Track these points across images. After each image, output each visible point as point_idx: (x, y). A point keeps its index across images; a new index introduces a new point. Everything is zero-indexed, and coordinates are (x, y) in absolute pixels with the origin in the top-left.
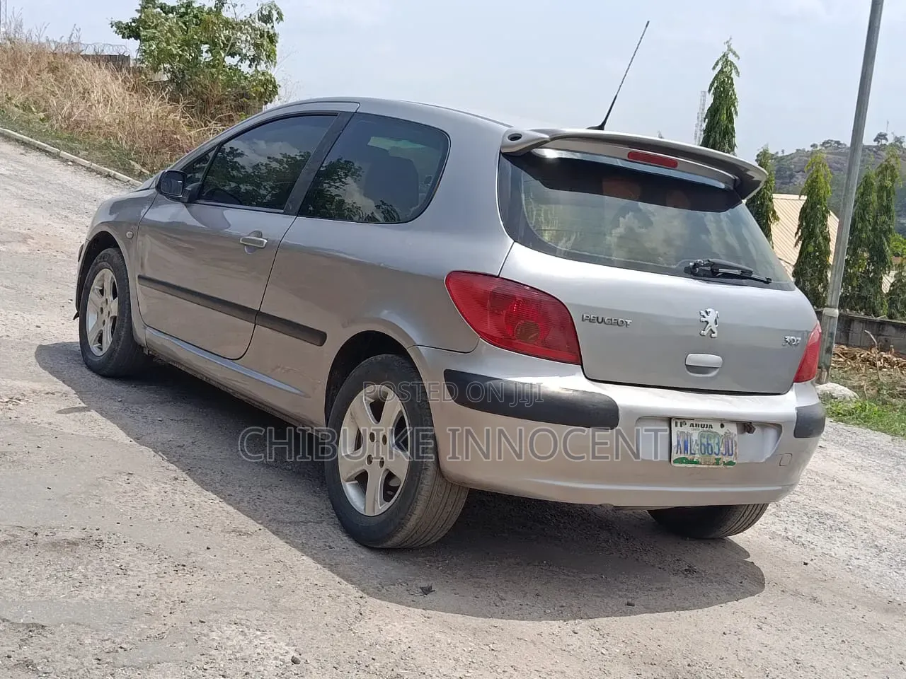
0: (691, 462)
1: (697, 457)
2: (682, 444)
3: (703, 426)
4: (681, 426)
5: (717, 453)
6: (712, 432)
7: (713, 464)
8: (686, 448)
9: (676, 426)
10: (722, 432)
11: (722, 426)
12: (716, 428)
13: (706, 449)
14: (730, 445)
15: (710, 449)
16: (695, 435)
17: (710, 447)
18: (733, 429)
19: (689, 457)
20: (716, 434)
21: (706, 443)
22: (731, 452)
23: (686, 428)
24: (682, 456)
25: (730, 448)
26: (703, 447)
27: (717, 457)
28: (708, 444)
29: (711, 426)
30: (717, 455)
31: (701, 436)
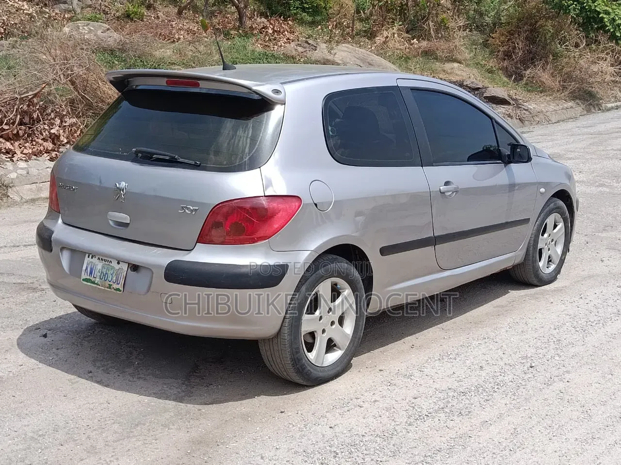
0: (93, 283)
1: (97, 280)
2: (89, 269)
3: (105, 261)
4: (92, 258)
5: (110, 280)
6: (111, 266)
7: (107, 288)
8: (91, 273)
9: (89, 257)
10: (117, 267)
11: (118, 263)
12: (114, 264)
13: (104, 276)
14: (120, 277)
15: (106, 277)
16: (99, 265)
17: (107, 275)
18: (125, 267)
19: (92, 278)
20: (113, 268)
21: (105, 273)
22: (119, 282)
23: (95, 260)
24: (88, 277)
25: (119, 279)
26: (102, 274)
27: (109, 283)
28: (106, 274)
29: (111, 262)
30: (110, 282)
31: (103, 267)
